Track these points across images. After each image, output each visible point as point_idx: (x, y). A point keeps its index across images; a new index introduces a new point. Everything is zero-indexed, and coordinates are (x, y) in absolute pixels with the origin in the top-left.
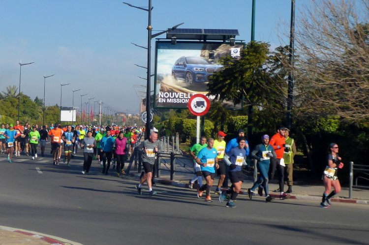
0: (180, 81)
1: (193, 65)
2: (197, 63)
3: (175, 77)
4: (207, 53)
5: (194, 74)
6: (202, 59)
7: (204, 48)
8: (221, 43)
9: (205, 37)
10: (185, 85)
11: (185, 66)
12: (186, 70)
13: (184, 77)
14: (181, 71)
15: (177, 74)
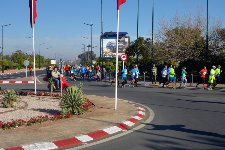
0: (109, 50)
1: (113, 44)
2: (114, 44)
3: (107, 48)
5: (113, 47)
8: (122, 37)
10: (110, 51)
11: (110, 45)
12: (111, 46)
13: (110, 48)
14: (109, 46)
15: (108, 47)
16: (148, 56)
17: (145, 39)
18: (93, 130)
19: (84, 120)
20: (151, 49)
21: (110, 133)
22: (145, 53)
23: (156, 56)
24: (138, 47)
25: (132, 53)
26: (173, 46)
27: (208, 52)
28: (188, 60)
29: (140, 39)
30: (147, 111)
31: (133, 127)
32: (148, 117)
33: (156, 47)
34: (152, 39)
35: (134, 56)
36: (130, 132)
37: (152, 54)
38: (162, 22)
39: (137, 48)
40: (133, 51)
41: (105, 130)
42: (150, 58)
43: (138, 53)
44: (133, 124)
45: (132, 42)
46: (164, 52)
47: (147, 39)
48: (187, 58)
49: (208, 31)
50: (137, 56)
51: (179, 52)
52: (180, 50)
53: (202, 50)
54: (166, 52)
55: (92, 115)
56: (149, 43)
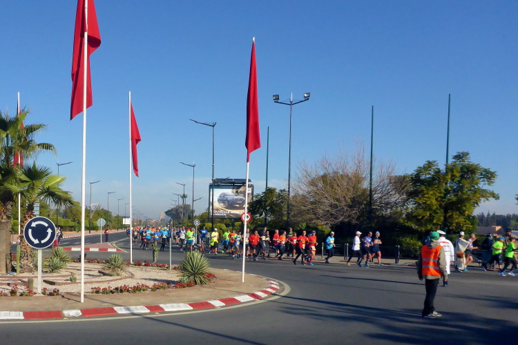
0: (222, 205)
1: (228, 197)
2: (230, 196)
3: (220, 203)
4: (235, 190)
5: (228, 201)
6: (232, 194)
7: (233, 188)
8: (241, 186)
9: (234, 183)
10: (224, 207)
11: (224, 197)
12: (225, 199)
13: (224, 203)
14: (222, 200)
15: (219, 201)
16: (282, 215)
17: (277, 191)
18: (224, 297)
19: (210, 290)
20: (286, 206)
21: (242, 301)
22: (278, 211)
23: (294, 216)
24: (268, 203)
25: (258, 211)
26: (319, 202)
27: (371, 211)
28: (342, 223)
29: (270, 191)
30: (280, 285)
31: (266, 298)
32: (283, 290)
33: (294, 203)
34: (289, 191)
35: (261, 215)
36: (262, 301)
37: (288, 213)
38: (303, 167)
39: (265, 204)
40: (259, 208)
41: (236, 298)
42: (285, 218)
43: (266, 210)
44: (267, 295)
45: (259, 195)
46: (305, 211)
47: (281, 191)
48: (340, 219)
49: (373, 181)
50: (266, 215)
51: (328, 211)
52: (329, 209)
53: (363, 209)
54: (308, 210)
55: (217, 286)
56: (283, 196)
